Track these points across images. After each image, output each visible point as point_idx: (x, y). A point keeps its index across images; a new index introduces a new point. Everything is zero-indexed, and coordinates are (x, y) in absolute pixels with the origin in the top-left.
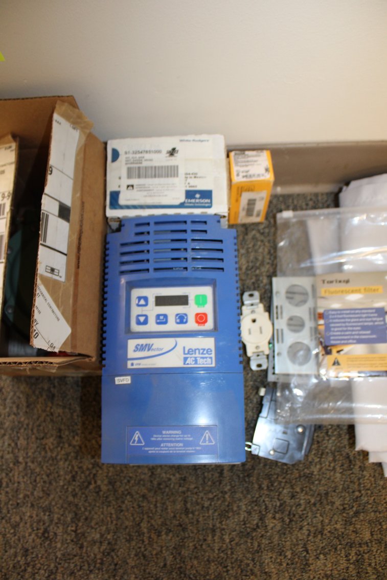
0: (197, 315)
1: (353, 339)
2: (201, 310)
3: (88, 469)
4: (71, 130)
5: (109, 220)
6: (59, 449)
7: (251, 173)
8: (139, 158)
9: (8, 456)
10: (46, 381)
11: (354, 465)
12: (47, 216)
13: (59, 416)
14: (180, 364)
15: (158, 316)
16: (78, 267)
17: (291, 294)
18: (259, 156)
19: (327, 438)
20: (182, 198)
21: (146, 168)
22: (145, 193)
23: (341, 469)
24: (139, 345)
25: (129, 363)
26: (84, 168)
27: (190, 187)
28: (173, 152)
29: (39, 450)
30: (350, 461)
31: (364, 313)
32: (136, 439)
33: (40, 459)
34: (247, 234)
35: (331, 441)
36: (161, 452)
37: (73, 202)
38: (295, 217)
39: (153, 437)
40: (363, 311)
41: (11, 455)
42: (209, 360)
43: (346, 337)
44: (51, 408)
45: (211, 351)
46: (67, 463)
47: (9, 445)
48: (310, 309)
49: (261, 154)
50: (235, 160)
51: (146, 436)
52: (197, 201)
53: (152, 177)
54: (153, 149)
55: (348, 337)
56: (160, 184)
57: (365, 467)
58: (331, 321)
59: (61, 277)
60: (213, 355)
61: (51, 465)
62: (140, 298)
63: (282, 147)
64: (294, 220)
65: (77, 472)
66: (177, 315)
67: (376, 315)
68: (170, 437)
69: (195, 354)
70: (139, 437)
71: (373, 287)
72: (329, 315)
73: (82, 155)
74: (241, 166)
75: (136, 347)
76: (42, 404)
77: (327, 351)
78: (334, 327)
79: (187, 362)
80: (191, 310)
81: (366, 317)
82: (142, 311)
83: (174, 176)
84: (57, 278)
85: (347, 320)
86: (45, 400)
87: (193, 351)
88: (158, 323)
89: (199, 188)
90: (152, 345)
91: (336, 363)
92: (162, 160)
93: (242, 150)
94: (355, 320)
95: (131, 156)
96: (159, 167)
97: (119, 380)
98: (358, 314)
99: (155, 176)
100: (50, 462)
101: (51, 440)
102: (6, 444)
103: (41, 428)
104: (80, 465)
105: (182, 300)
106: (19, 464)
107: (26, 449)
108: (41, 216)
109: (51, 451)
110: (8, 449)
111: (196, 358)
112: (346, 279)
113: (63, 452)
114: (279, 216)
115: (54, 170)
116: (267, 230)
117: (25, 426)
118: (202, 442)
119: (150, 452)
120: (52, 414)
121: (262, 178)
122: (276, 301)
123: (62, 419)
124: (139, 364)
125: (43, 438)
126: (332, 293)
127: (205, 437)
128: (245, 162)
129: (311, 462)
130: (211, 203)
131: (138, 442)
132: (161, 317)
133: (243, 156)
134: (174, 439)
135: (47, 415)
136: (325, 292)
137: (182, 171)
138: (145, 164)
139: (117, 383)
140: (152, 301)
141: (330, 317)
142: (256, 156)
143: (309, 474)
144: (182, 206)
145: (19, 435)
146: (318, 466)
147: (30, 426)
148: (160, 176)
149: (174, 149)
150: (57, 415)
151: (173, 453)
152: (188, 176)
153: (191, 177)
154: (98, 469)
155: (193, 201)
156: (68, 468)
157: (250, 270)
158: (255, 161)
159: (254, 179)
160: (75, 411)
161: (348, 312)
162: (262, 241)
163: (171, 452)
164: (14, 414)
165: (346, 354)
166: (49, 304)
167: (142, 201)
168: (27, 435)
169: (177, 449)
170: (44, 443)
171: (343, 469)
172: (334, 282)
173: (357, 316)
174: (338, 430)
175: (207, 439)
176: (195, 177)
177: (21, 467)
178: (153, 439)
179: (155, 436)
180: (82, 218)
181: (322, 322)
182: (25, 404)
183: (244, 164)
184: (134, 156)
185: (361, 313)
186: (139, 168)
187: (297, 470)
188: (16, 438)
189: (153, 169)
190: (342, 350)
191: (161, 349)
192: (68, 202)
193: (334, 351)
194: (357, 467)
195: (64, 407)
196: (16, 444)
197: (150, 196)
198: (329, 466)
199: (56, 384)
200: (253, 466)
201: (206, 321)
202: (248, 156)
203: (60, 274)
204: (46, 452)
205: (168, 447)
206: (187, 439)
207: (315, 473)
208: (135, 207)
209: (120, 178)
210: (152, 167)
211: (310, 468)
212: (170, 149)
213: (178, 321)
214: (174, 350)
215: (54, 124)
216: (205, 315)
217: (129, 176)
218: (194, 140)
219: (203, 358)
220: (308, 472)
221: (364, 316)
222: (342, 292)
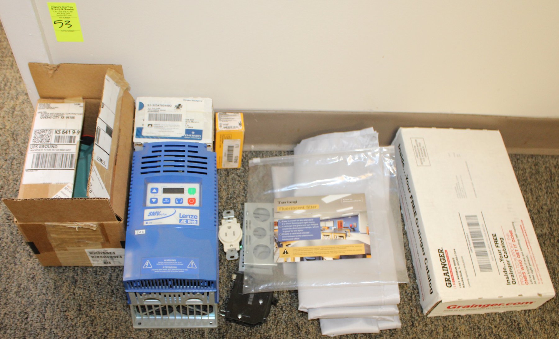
0: (189, 199)
1: (298, 237)
2: (191, 196)
3: (100, 332)
4: (115, 86)
5: (134, 145)
6: (79, 319)
7: (229, 125)
8: (157, 108)
9: (36, 325)
10: (71, 271)
11: (301, 331)
12: (100, 130)
13: (80, 295)
14: (177, 223)
15: (164, 199)
16: (116, 164)
17: (257, 214)
18: (236, 116)
19: (281, 312)
20: (183, 134)
21: (161, 114)
22: (160, 130)
23: (291, 333)
24: (151, 212)
25: (145, 222)
26: (121, 109)
27: (188, 127)
28: (179, 106)
29: (62, 319)
30: (299, 328)
31: (306, 221)
32: (147, 265)
33: (62, 326)
34: (228, 176)
35: (284, 314)
36: (163, 271)
37: (114, 127)
38: (261, 162)
39: (158, 263)
40: (305, 220)
41: (39, 324)
42: (195, 222)
43: (293, 236)
44: (74, 289)
45: (197, 217)
46: (84, 329)
47: (38, 316)
48: (270, 223)
49: (237, 115)
50: (219, 117)
51: (154, 263)
52: (193, 136)
53: (164, 120)
54: (166, 104)
55: (295, 236)
56: (169, 125)
57: (309, 332)
58: (283, 227)
59: (105, 166)
60: (198, 219)
61: (71, 330)
62: (152, 189)
63: (252, 112)
64: (262, 164)
65: (91, 335)
66: (176, 199)
67: (314, 222)
68: (169, 263)
69: (187, 217)
70: (149, 264)
71: (312, 205)
72: (282, 223)
73: (120, 102)
74: (223, 121)
75: (150, 213)
76: (67, 287)
77: (280, 245)
78: (285, 230)
79: (182, 222)
80: (185, 196)
81: (307, 224)
82: (154, 196)
83: (179, 121)
84: (104, 166)
85: (294, 226)
86: (69, 284)
87: (185, 216)
88: (164, 203)
89: (194, 128)
90: (160, 212)
91: (286, 252)
92: (172, 111)
93: (225, 112)
94: (299, 226)
95: (151, 107)
96: (169, 115)
97: (137, 232)
98: (302, 222)
99: (167, 120)
100: (71, 328)
101: (72, 312)
102: (35, 316)
103: (65, 304)
104: (94, 330)
105: (181, 191)
106: (45, 330)
107: (52, 319)
108: (96, 129)
109: (72, 320)
110: (36, 320)
111: (187, 220)
112: (295, 201)
113: (81, 321)
114: (250, 162)
115: (105, 106)
116: (243, 174)
117: (52, 303)
118: (189, 267)
119: (155, 272)
120: (74, 294)
121: (237, 129)
122: (246, 218)
123: (82, 298)
124: (151, 223)
125: (66, 311)
126: (284, 209)
127: (191, 264)
128: (226, 119)
129: (269, 328)
130: (202, 137)
131: (148, 266)
132: (166, 200)
133: (225, 115)
134: (171, 264)
135: (71, 295)
136: (280, 209)
137: (184, 118)
138: (160, 112)
139: (136, 234)
140: (161, 190)
141: (283, 224)
142: (234, 116)
143: (268, 336)
144: (183, 138)
145: (46, 309)
146: (275, 331)
147: (56, 303)
148: (170, 120)
149: (179, 105)
150: (79, 294)
151: (170, 272)
152: (188, 121)
153: (189, 122)
154: (108, 332)
155: (190, 135)
156: (84, 332)
157: (229, 199)
158: (233, 119)
159: (231, 129)
160: (92, 292)
161: (295, 221)
162: (239, 181)
163: (169, 271)
164: (44, 294)
165: (293, 246)
166: (98, 178)
167: (157, 134)
168: (53, 309)
169: (173, 269)
170: (66, 315)
171: (294, 334)
172: (287, 203)
173: (301, 223)
174: (290, 307)
175: (192, 265)
176: (192, 122)
177: (47, 332)
178: (158, 264)
179: (159, 262)
180: (119, 138)
181: (277, 227)
182: (53, 287)
183: (225, 120)
184: (154, 107)
185: (304, 221)
186: (156, 114)
187: (259, 333)
188: (44, 311)
189: (166, 116)
190: (290, 244)
191: (166, 214)
192: (112, 126)
193: (284, 245)
194: (303, 332)
195: (84, 289)
196: (44, 315)
197: (163, 131)
198: (283, 331)
199: (79, 273)
200: (226, 330)
201: (195, 203)
202: (228, 115)
203: (105, 164)
204: (68, 321)
205: (167, 269)
206: (180, 264)
207: (272, 336)
208: (152, 137)
209: (144, 120)
210: (165, 115)
211: (269, 332)
212: (177, 105)
213: (177, 202)
214: (174, 215)
215: (106, 81)
216: (195, 199)
217: (150, 119)
218: (192, 100)
219: (192, 220)
220: (267, 335)
221: (306, 223)
222: (291, 208)
